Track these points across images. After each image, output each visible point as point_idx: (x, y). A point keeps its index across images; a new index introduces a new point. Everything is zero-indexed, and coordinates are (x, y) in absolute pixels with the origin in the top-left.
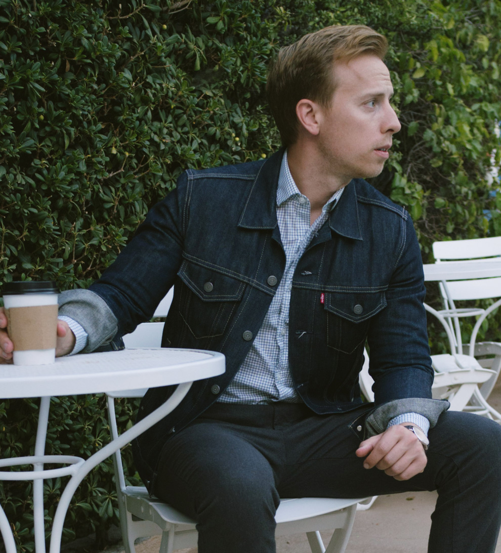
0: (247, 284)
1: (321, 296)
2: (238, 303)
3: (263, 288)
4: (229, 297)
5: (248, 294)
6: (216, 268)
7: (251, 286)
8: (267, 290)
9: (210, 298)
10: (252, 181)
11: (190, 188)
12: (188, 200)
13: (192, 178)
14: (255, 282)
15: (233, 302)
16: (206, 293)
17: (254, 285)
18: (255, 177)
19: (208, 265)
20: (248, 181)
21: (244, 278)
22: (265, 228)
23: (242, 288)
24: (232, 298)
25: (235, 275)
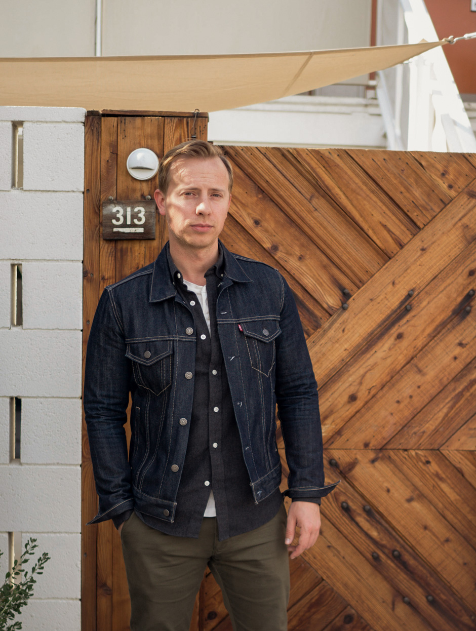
0: (173, 340)
1: (238, 327)
2: (173, 355)
3: (185, 338)
4: (164, 354)
5: (177, 347)
6: (148, 339)
7: (176, 340)
8: (189, 339)
9: (152, 361)
10: (152, 273)
11: (111, 297)
12: (114, 305)
13: (111, 289)
14: (177, 337)
15: (168, 356)
16: (147, 359)
17: (178, 339)
18: (153, 270)
19: (141, 340)
20: (149, 274)
21: (169, 337)
22: (168, 297)
23: (170, 345)
24: (166, 354)
25: (162, 338)
